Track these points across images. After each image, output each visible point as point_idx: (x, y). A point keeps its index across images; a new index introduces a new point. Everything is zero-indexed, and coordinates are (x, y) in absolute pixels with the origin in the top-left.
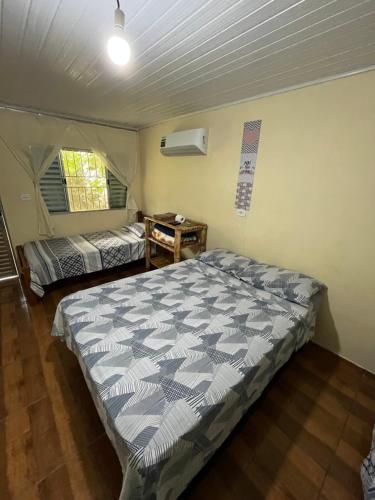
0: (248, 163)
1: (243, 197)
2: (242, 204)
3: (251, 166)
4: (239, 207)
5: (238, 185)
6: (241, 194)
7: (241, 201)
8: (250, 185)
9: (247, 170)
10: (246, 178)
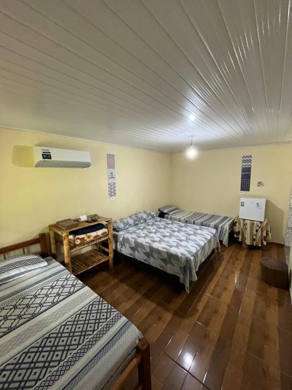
0: (112, 173)
1: (112, 190)
2: (113, 194)
3: (113, 174)
4: (112, 196)
5: (109, 184)
6: (111, 189)
7: (112, 192)
8: (114, 184)
9: (112, 177)
10: (112, 181)
